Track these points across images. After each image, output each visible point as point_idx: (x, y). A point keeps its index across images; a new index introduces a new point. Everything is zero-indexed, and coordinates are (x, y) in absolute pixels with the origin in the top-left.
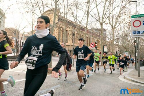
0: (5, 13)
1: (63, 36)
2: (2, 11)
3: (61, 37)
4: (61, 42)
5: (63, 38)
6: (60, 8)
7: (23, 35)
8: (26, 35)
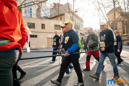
0: (82, 19)
1: (127, 28)
2: (81, 18)
3: (125, 29)
4: (126, 33)
5: (127, 29)
6: (120, 6)
7: (95, 31)
8: (97, 31)
